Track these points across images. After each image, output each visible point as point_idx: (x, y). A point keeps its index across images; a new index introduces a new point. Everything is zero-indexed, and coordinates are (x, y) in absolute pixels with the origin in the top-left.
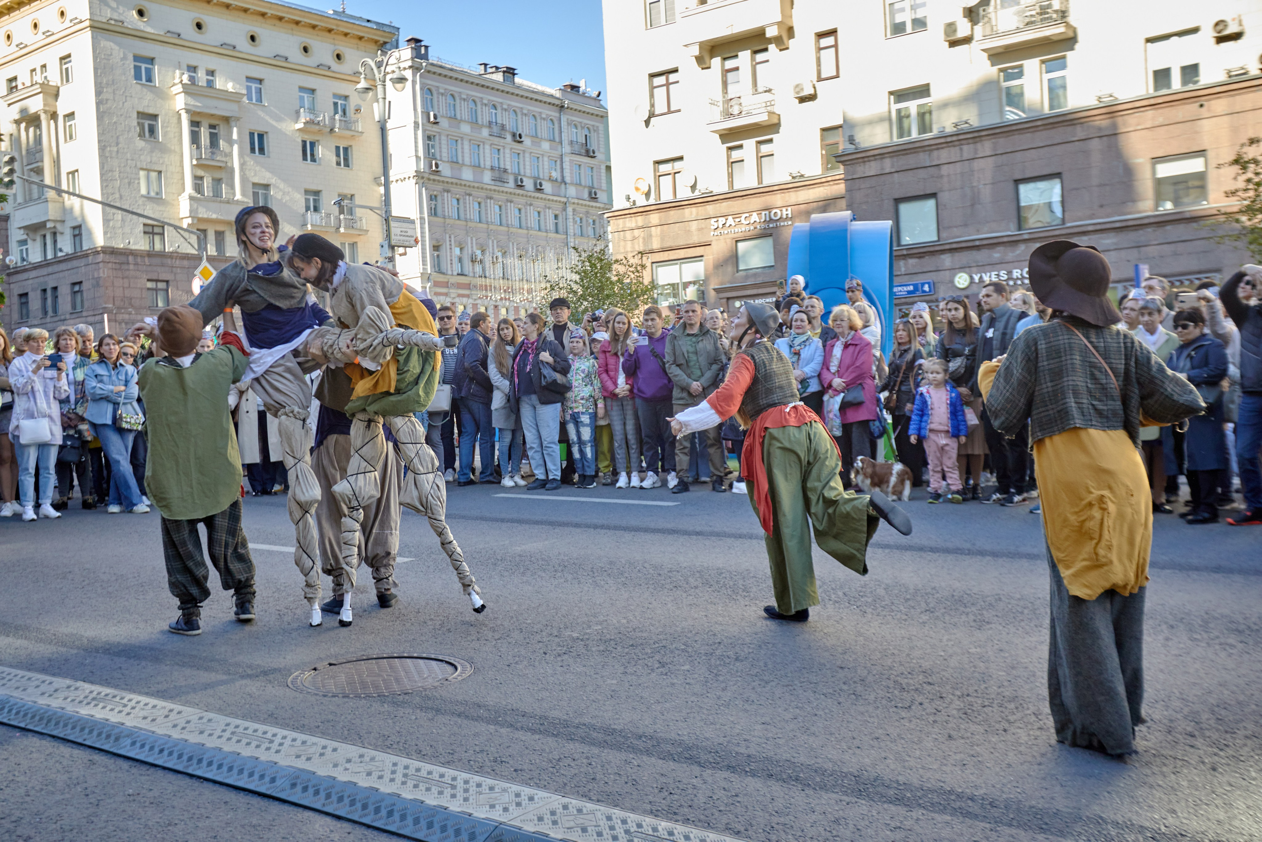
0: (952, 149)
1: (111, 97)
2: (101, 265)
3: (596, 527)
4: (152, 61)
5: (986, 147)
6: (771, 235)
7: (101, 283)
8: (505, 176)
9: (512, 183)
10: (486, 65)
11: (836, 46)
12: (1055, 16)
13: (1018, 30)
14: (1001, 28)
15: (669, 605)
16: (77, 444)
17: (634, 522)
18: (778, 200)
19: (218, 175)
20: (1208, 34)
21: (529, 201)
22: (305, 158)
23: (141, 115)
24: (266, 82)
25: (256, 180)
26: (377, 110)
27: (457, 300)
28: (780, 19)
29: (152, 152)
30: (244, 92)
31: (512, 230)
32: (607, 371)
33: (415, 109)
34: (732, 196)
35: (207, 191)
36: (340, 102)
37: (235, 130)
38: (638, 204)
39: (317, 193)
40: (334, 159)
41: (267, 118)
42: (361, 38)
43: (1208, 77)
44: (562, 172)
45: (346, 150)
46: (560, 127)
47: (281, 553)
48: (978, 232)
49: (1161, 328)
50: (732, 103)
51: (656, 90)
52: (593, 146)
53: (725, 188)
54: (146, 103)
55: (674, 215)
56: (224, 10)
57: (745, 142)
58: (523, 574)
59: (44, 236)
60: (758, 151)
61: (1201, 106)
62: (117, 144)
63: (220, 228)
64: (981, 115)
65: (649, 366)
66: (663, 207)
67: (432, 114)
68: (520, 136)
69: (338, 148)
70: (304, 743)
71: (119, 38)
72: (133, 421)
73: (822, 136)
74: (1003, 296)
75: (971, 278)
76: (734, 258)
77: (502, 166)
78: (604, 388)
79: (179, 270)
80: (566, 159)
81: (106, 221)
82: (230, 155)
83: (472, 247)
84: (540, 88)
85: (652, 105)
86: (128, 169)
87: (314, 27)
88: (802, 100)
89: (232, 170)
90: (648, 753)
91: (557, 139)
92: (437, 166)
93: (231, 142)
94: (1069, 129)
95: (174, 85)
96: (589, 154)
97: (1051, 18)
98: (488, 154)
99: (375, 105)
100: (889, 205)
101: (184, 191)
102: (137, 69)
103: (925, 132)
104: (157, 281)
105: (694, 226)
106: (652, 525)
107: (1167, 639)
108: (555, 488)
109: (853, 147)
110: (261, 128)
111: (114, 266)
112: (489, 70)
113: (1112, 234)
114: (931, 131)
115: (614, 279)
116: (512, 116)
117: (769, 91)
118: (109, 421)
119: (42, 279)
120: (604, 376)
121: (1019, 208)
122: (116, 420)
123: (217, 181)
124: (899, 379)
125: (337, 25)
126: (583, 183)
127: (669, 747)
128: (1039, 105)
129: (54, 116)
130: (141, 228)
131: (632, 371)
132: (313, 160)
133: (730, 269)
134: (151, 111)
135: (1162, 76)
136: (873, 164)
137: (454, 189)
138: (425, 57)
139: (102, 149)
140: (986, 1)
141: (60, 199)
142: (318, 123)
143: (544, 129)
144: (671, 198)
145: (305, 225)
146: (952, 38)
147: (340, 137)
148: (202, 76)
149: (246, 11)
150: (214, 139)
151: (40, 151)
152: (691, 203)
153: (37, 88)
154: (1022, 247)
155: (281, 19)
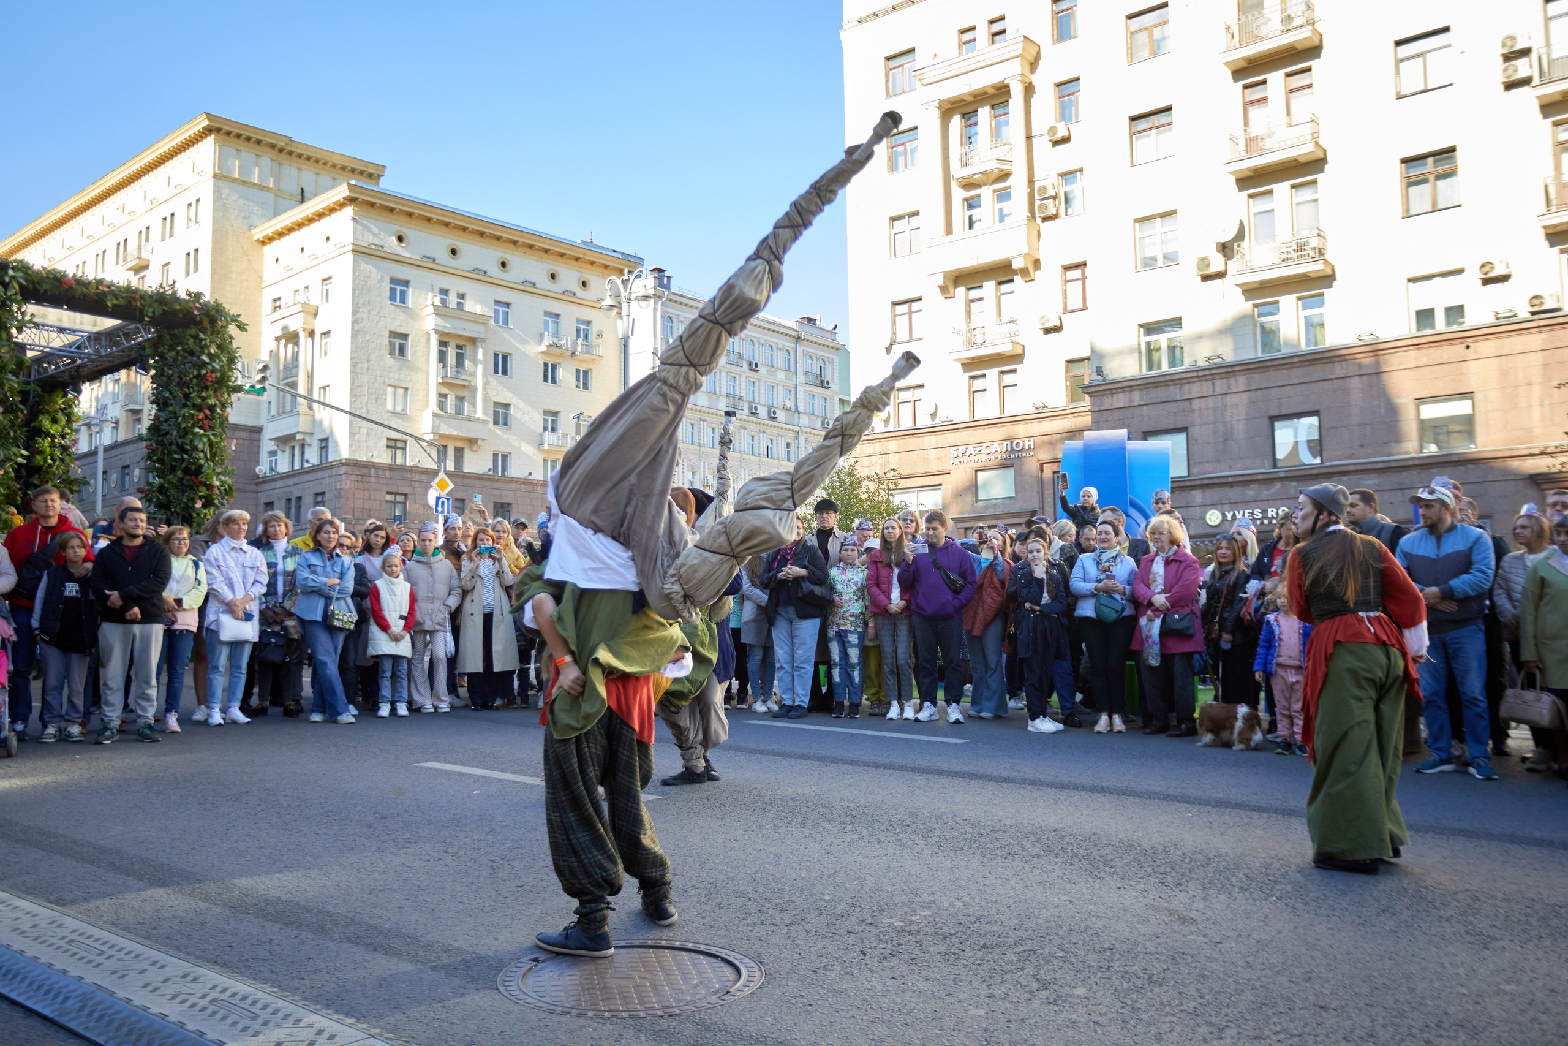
0: (1204, 383)
1: (365, 316)
2: (344, 477)
3: (877, 766)
4: (406, 283)
5: (1240, 383)
6: (1012, 466)
7: (343, 494)
8: (740, 403)
9: (746, 411)
11: (1083, 278)
12: (1312, 253)
13: (1274, 266)
14: (1255, 264)
15: (1013, 882)
16: (282, 642)
18: (1021, 430)
19: (461, 393)
20: (1474, 275)
21: (762, 428)
22: (546, 379)
23: (393, 334)
24: (513, 307)
25: (497, 400)
26: (621, 326)
28: (1026, 252)
29: (400, 369)
30: (492, 315)
31: (744, 456)
32: (878, 585)
33: (655, 335)
34: (973, 425)
35: (450, 409)
36: (583, 327)
37: (480, 351)
38: (876, 431)
39: (555, 414)
40: (574, 382)
41: (512, 340)
42: (605, 267)
43: (1473, 319)
44: (796, 401)
45: (586, 373)
46: (796, 358)
47: (500, 780)
48: (1231, 468)
50: (976, 332)
51: (898, 318)
52: (828, 377)
53: (965, 417)
54: (398, 322)
55: (913, 442)
56: (478, 238)
57: (987, 372)
58: (803, 825)
59: (293, 448)
60: (1001, 381)
61: (1468, 347)
62: (368, 361)
63: (460, 445)
64: (1236, 349)
65: (931, 580)
66: (902, 435)
68: (756, 365)
69: (578, 371)
71: (379, 262)
72: (345, 619)
73: (1067, 367)
74: (1371, 507)
75: (1224, 515)
76: (973, 487)
77: (737, 394)
79: (418, 484)
80: (801, 389)
81: (352, 434)
82: (473, 374)
84: (778, 320)
85: (894, 333)
86: (377, 385)
87: (562, 255)
88: (1048, 331)
89: (475, 390)
91: (792, 369)
93: (475, 362)
94: (1328, 366)
95: (426, 306)
96: (824, 385)
97: (1308, 255)
98: (724, 382)
99: (619, 322)
101: (427, 406)
102: (393, 291)
103: (1174, 366)
104: (396, 494)
105: (933, 454)
109: (1100, 378)
110: (505, 350)
111: (356, 478)
114: (1182, 365)
115: (864, 496)
116: (750, 345)
117: (1014, 322)
119: (287, 489)
120: (875, 589)
121: (1274, 445)
122: (327, 616)
123: (460, 399)
124: (1220, 605)
125: (585, 254)
126: (816, 413)
128: (1296, 341)
129: (311, 334)
130: (385, 442)
132: (554, 381)
133: (969, 498)
134: (403, 331)
135: (1425, 316)
136: (1121, 396)
138: (667, 287)
139: (354, 365)
140: (1240, 236)
141: (311, 413)
142: (561, 347)
143: (780, 359)
144: (910, 425)
145: (541, 444)
146: (1206, 272)
147: (580, 361)
148: (453, 301)
149: (498, 238)
150: (460, 359)
151: (297, 366)
152: (931, 431)
153: (299, 308)
154: (1278, 485)
155: (531, 247)
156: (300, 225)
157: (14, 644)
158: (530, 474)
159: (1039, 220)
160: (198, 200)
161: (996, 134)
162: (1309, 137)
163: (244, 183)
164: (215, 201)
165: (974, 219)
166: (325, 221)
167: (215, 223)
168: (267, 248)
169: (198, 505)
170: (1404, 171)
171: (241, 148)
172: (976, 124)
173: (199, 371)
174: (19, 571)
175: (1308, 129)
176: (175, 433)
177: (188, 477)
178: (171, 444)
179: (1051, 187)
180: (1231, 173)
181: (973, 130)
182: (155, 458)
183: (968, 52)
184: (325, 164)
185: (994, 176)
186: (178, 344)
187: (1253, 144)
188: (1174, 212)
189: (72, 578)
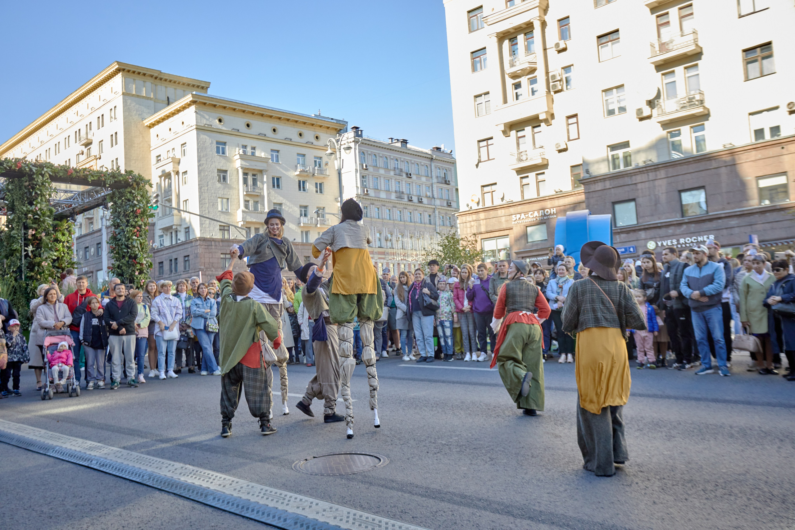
0: (643, 175)
1: (205, 162)
2: (199, 247)
4: (225, 144)
5: (662, 173)
6: (545, 223)
7: (198, 256)
8: (402, 195)
9: (406, 199)
10: (392, 139)
11: (577, 123)
12: (697, 103)
13: (677, 111)
14: (667, 111)
16: (186, 339)
17: (474, 380)
18: (548, 204)
19: (256, 199)
20: (784, 110)
21: (415, 208)
22: (300, 189)
23: (220, 171)
24: (280, 152)
25: (275, 201)
26: (337, 164)
27: (378, 261)
28: (547, 110)
29: (224, 189)
30: (270, 157)
31: (406, 223)
32: (458, 298)
33: (356, 162)
34: (524, 203)
35: (251, 208)
36: (318, 160)
37: (265, 176)
38: (473, 209)
39: (306, 207)
40: (315, 189)
41: (281, 170)
42: (328, 128)
43: (784, 133)
44: (433, 192)
45: (321, 184)
46: (431, 169)
48: (659, 219)
49: (765, 271)
50: (522, 154)
51: (481, 149)
52: (449, 178)
53: (519, 199)
54: (221, 164)
55: (492, 213)
56: (261, 117)
57: (530, 174)
58: (415, 408)
59: (172, 233)
60: (537, 179)
61: (783, 148)
62: (207, 186)
63: (257, 226)
64: (658, 156)
65: (481, 295)
66: (486, 210)
67: (364, 165)
68: (410, 174)
69: (316, 184)
70: (301, 500)
71: (209, 133)
72: (214, 327)
73: (571, 170)
74: (675, 255)
75: (657, 244)
76: (525, 235)
77: (401, 190)
78: (456, 307)
80: (435, 186)
81: (201, 224)
82: (263, 189)
83: (386, 233)
84: (420, 149)
85: (480, 157)
86: (212, 198)
87: (305, 123)
88: (560, 151)
89: (263, 197)
90: (485, 509)
91: (430, 175)
92: (367, 191)
93: (263, 183)
94: (708, 162)
95: (236, 155)
96: (447, 183)
97: (695, 104)
98: (393, 185)
99: (336, 161)
100: (609, 206)
101: (239, 208)
102: (218, 148)
103: (627, 166)
104: (226, 254)
105: (503, 219)
106: (484, 382)
107: (779, 448)
108: (431, 362)
109: (588, 175)
110: (278, 175)
111: (205, 247)
112: (394, 141)
113: (735, 218)
114: (631, 166)
115: (461, 248)
116: (406, 164)
117: (542, 147)
118: (202, 328)
119: (170, 255)
120: (457, 301)
121: (682, 205)
122: (206, 327)
123: (256, 203)
125: (317, 122)
126: (444, 198)
127: (496, 506)
128: (690, 150)
129: (177, 173)
130: (218, 227)
131: (471, 298)
132: (304, 190)
133: (523, 241)
134: (224, 169)
135: (759, 133)
136: (600, 184)
137: (376, 203)
138: (361, 136)
139: (200, 188)
140: (658, 96)
141: (180, 214)
142: (307, 171)
143: (423, 171)
144: (490, 205)
145: (300, 223)
146: (641, 116)
147: (317, 178)
148: (249, 150)
149: (271, 117)
150: (255, 182)
151: (171, 190)
152: (502, 207)
153: (170, 160)
154: (685, 226)
155: (288, 120)
156: (168, 117)
157: (74, 347)
158: (295, 239)
159: (552, 93)
160: (115, 107)
161: (528, 49)
162: (693, 41)
163: (138, 96)
164: (124, 107)
165: (518, 94)
166: (181, 114)
167: (124, 118)
168: (152, 130)
169: (137, 273)
170: (744, 56)
171: (136, 78)
172: (517, 44)
173: (133, 209)
174: (72, 315)
175: (691, 37)
176: (124, 239)
177: (131, 260)
178: (122, 245)
179: (558, 75)
180: (652, 63)
181: (515, 47)
182: (115, 252)
183: (510, 6)
184: (179, 83)
185: (527, 71)
186: (122, 197)
187: (663, 47)
188: (622, 86)
189: (94, 317)
